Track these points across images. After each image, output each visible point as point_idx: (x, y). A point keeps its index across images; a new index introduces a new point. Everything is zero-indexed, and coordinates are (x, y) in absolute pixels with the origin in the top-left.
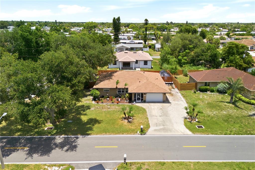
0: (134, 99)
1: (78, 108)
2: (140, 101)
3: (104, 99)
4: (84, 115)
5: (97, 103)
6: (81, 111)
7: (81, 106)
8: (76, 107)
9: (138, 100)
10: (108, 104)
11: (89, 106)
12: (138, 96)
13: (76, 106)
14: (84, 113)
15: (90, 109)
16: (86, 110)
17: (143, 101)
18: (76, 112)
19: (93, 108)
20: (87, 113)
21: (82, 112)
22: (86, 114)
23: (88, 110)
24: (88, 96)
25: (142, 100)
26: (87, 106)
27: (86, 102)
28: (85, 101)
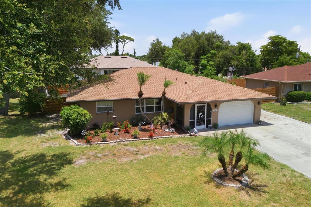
0: (191, 122)
1: (22, 166)
2: (204, 127)
3: (102, 132)
4: (57, 190)
5: (88, 142)
6: (40, 173)
7: (32, 159)
8: (13, 165)
9: (199, 125)
10: (126, 143)
11: (65, 155)
12: (200, 114)
13: (12, 161)
14: (55, 180)
15: (70, 162)
16: (60, 169)
17: (211, 126)
18: (20, 181)
19: (81, 159)
20: (64, 179)
21: (42, 178)
22: (64, 183)
23: (67, 168)
24: (49, 129)
25: (209, 122)
26: (56, 157)
27: (47, 144)
28: (43, 142)
